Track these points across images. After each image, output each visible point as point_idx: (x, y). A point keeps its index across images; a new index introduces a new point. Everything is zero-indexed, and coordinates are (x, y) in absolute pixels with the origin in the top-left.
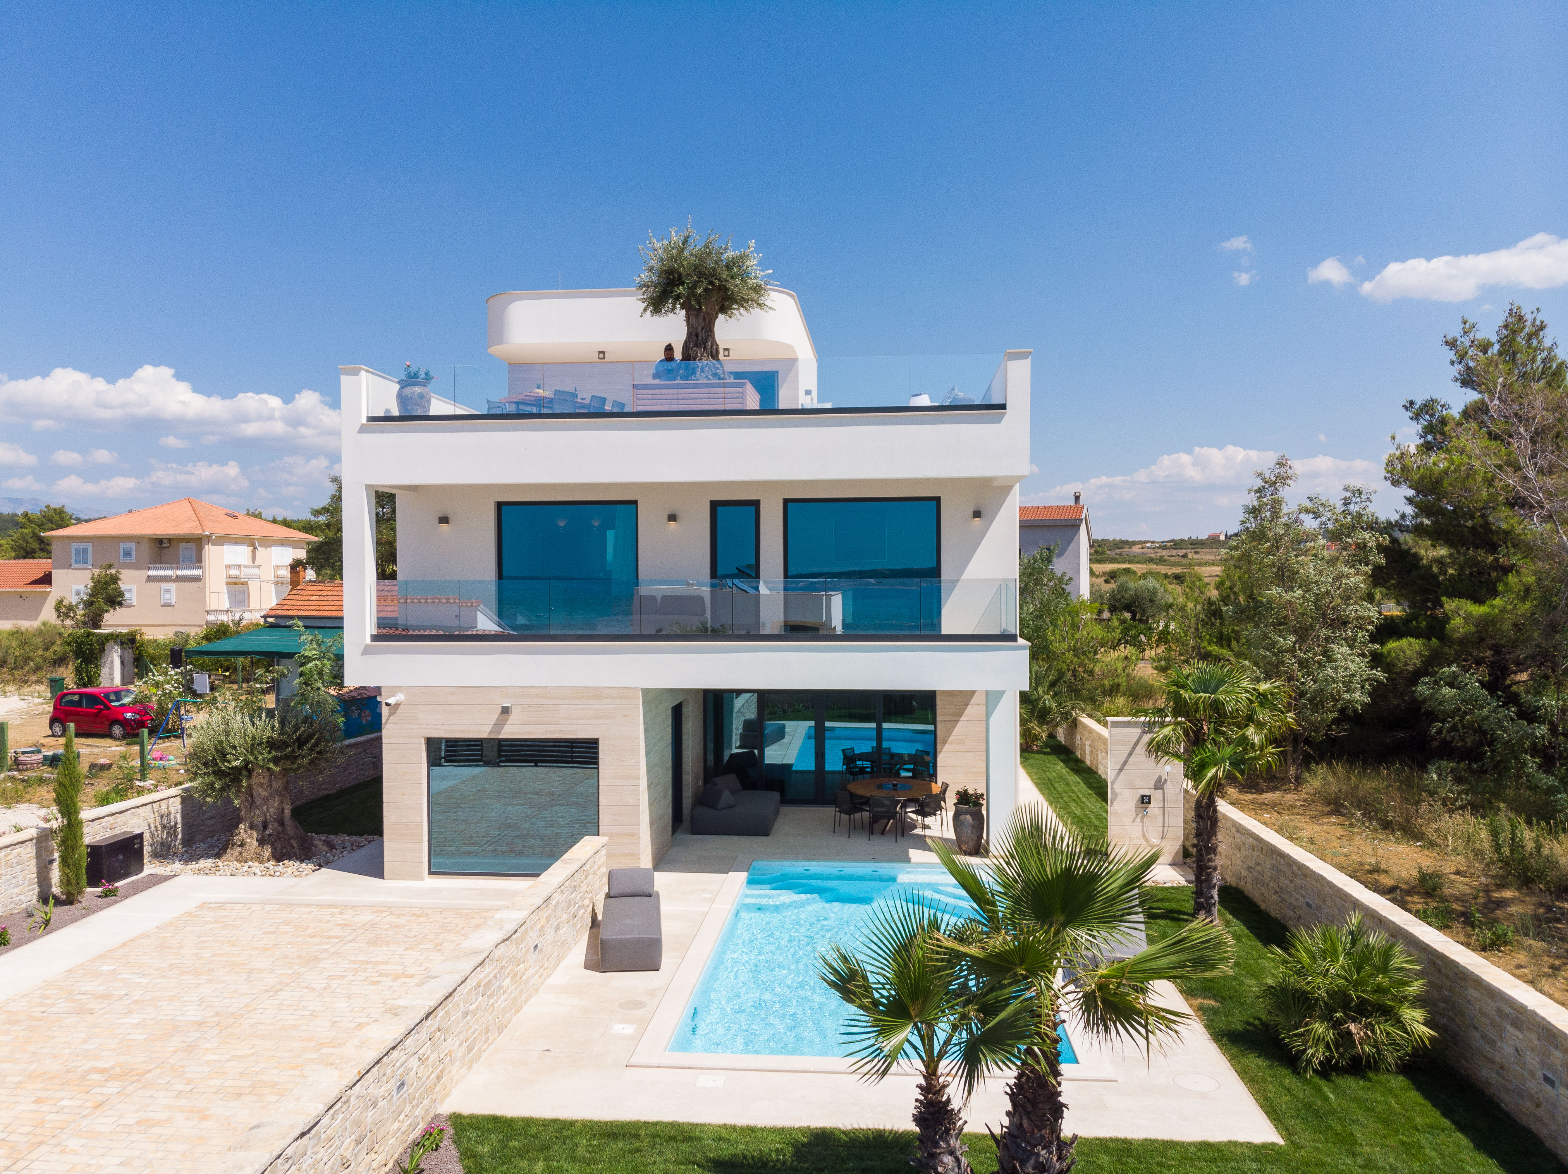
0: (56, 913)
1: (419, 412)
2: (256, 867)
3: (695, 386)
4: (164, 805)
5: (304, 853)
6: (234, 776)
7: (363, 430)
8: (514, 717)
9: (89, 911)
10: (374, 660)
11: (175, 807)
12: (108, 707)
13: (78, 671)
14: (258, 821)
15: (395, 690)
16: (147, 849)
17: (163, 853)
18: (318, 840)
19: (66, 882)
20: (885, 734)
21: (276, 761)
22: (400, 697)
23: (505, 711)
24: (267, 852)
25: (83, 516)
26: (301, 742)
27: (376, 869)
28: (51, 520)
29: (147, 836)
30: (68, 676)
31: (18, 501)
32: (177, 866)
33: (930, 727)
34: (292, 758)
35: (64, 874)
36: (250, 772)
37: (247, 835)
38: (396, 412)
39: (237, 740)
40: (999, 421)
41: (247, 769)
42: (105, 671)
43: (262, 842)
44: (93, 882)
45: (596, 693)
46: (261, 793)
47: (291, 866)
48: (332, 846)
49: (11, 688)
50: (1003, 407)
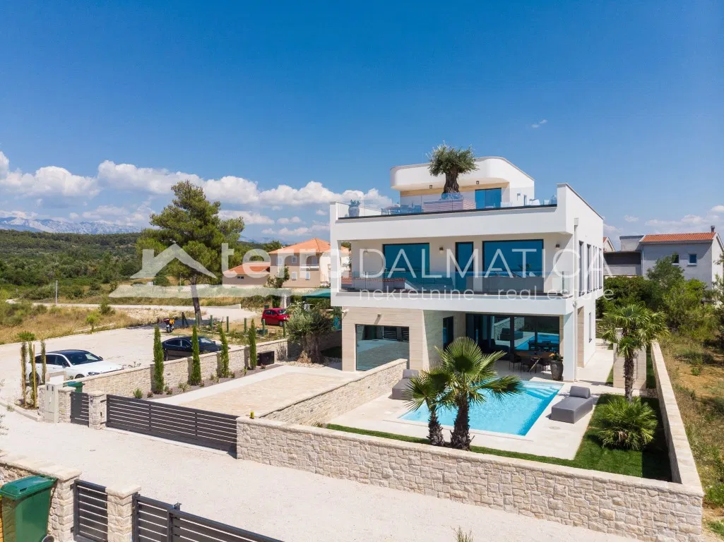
0: (248, 372)
1: (355, 216)
2: (306, 364)
3: (447, 202)
4: (282, 344)
5: (321, 361)
6: (298, 334)
7: (337, 222)
8: (382, 318)
9: (257, 372)
10: (340, 298)
11: (286, 344)
12: (278, 315)
13: (274, 303)
14: (308, 350)
15: (346, 308)
16: (276, 357)
17: (281, 359)
18: (327, 359)
19: (251, 363)
20: (538, 336)
21: (312, 330)
22: (347, 310)
23: (379, 316)
24: (310, 360)
25: (289, 244)
26: (320, 324)
27: (340, 368)
28: (274, 246)
29: (276, 353)
30: (270, 305)
31: (267, 239)
32: (284, 362)
33: (557, 335)
34: (317, 329)
35: (251, 361)
36: (305, 334)
37: (304, 355)
38: (348, 216)
39: (301, 323)
40: (554, 211)
41: (304, 333)
42: (281, 303)
43: (309, 357)
44: (259, 365)
45: (407, 311)
46: (308, 341)
47: (317, 365)
48: (330, 361)
49: (253, 309)
50: (556, 205)
